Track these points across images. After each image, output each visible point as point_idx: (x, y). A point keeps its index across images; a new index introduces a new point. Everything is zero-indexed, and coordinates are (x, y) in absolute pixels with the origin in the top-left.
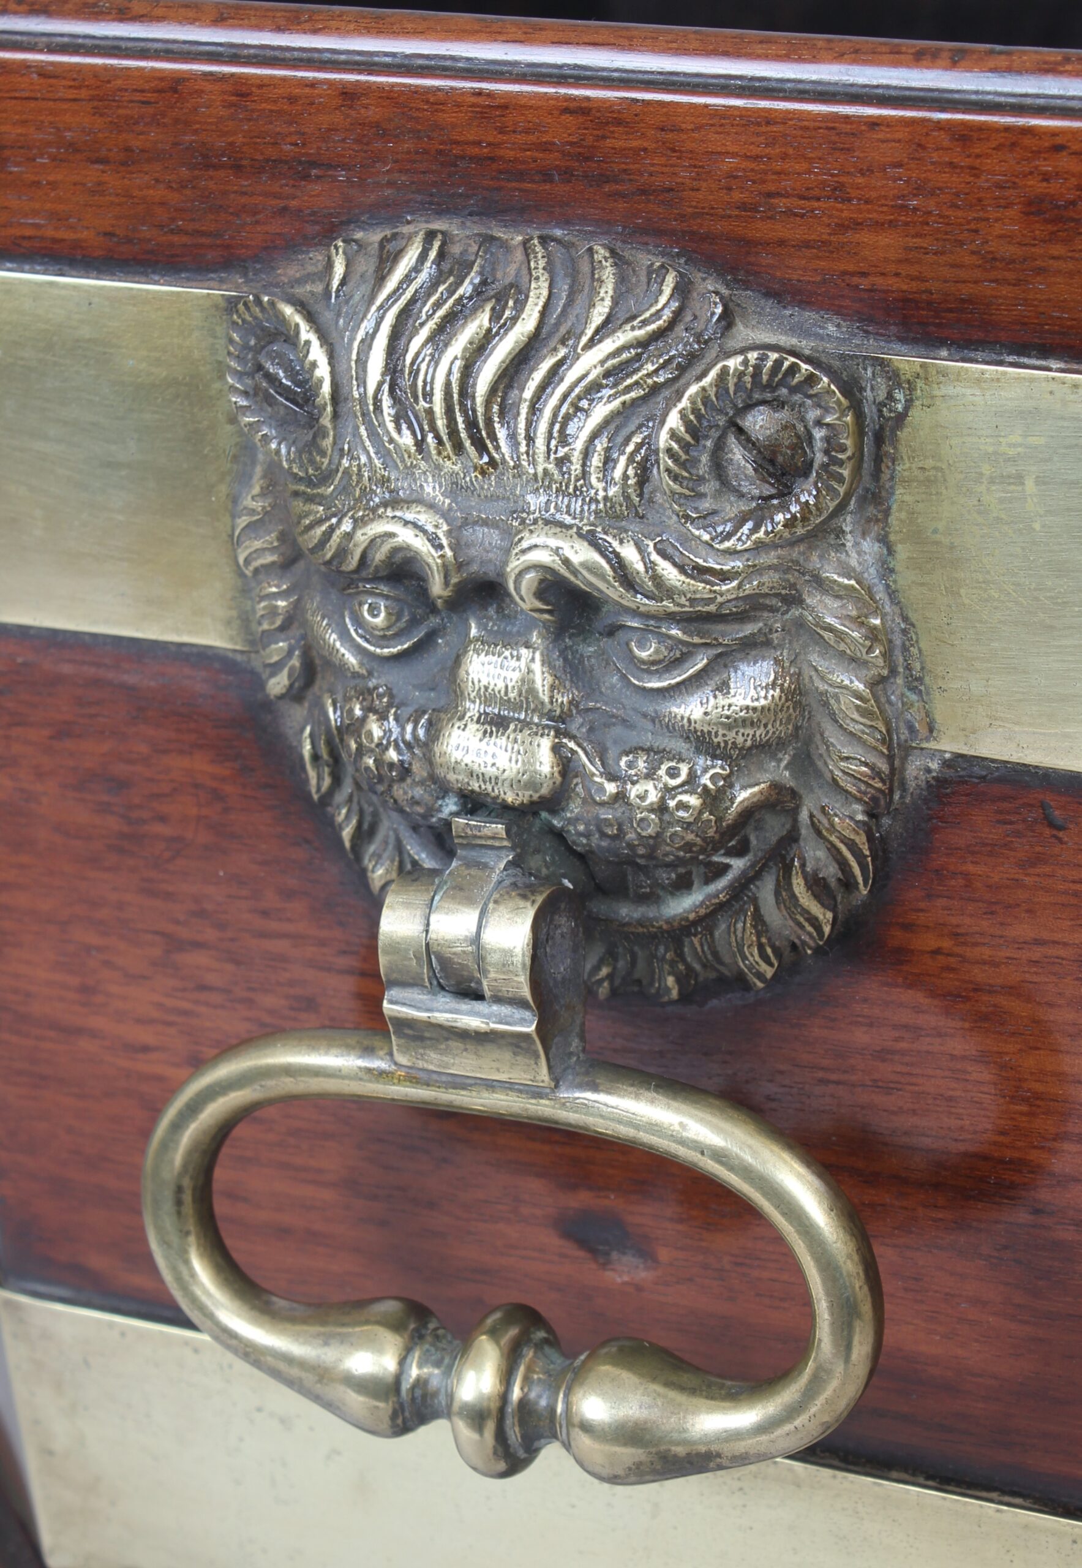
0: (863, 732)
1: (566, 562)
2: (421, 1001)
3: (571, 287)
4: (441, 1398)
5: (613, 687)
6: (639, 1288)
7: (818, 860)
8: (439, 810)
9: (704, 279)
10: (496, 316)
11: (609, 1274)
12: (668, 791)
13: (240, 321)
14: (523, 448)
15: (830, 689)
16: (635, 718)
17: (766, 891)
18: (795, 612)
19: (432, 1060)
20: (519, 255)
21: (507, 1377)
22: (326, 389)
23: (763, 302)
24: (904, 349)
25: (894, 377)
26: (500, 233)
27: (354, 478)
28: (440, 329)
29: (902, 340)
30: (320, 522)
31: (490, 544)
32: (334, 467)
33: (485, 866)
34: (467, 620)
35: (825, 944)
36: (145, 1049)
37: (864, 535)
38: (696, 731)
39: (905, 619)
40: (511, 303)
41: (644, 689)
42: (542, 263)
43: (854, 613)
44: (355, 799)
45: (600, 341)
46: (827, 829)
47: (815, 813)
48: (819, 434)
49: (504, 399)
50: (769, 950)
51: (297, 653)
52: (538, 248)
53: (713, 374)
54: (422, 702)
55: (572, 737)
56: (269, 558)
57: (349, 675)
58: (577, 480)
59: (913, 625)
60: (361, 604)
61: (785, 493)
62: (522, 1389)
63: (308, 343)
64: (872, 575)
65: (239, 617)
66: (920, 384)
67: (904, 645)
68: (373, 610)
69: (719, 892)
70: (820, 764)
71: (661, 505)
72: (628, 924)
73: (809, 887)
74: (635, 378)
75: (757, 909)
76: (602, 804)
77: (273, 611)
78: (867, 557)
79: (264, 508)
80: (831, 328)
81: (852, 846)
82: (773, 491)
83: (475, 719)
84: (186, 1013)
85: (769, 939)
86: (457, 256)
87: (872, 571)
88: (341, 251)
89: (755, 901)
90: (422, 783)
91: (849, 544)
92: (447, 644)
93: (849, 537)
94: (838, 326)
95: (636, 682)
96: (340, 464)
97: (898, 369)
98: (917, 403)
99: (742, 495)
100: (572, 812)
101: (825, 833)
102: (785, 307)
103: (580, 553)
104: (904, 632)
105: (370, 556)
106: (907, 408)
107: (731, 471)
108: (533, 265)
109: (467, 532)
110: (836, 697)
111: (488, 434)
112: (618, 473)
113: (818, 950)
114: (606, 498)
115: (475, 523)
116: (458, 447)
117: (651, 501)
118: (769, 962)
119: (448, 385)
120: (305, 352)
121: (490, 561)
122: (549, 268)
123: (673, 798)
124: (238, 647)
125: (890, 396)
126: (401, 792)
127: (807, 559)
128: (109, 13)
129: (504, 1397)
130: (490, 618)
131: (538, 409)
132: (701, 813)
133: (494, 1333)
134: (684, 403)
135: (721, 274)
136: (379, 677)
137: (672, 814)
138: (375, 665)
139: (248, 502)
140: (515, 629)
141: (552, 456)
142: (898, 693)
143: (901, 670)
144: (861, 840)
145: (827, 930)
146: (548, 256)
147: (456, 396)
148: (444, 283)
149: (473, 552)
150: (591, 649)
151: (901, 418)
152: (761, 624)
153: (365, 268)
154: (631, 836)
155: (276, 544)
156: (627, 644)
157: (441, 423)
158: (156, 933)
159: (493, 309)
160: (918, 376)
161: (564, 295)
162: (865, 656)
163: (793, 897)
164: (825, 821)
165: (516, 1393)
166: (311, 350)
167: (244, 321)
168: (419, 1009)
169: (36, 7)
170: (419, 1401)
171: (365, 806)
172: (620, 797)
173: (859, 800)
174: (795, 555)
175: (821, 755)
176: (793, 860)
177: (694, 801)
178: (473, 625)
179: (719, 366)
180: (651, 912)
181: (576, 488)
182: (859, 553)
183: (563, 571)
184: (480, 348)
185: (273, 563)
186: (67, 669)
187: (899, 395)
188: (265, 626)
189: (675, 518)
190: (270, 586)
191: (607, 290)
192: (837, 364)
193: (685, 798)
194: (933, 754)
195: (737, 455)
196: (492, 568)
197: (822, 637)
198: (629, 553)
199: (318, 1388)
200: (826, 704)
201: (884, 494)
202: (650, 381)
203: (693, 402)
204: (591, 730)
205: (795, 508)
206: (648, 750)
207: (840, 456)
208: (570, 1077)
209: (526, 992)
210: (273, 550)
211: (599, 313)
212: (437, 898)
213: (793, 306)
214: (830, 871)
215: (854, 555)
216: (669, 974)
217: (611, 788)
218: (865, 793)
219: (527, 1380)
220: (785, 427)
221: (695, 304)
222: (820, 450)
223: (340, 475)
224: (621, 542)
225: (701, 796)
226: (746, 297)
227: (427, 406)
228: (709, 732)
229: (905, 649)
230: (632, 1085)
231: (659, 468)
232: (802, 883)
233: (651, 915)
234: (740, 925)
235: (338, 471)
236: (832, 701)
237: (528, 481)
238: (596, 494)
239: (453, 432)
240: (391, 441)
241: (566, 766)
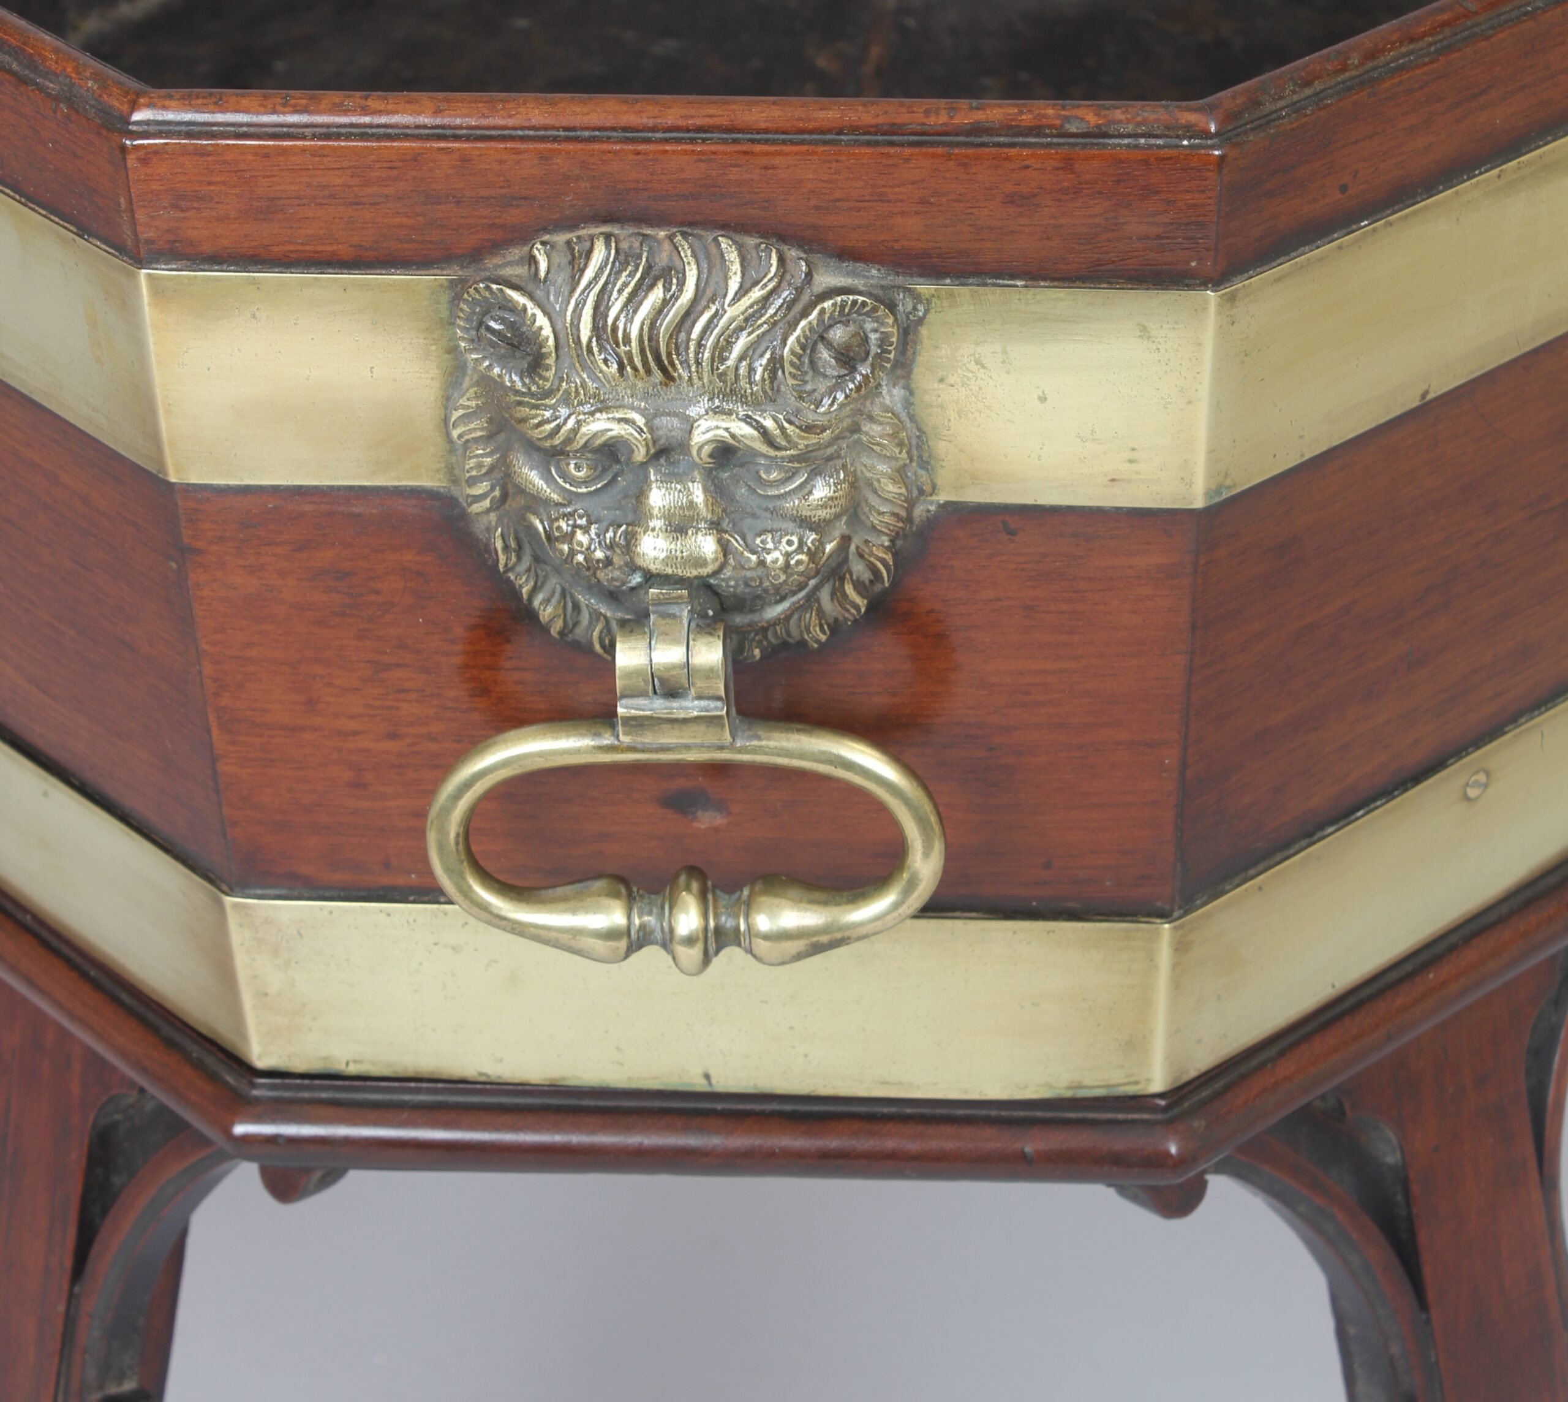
0: (894, 498)
1: (733, 436)
2: (644, 705)
3: (709, 265)
4: (656, 934)
5: (742, 495)
6: (717, 830)
7: (859, 571)
8: (630, 582)
9: (789, 249)
10: (667, 289)
11: (696, 825)
12: (788, 555)
13: (470, 299)
14: (693, 369)
15: (874, 476)
16: (759, 512)
17: (825, 595)
18: (856, 437)
19: (648, 738)
20: (667, 245)
21: (705, 915)
22: (551, 342)
23: (828, 260)
24: (921, 280)
25: (917, 297)
26: (648, 231)
27: (573, 394)
28: (629, 300)
29: (921, 275)
30: (548, 421)
31: (672, 426)
32: (554, 387)
33: (673, 617)
34: (647, 468)
35: (861, 617)
36: (355, 733)
37: (894, 386)
38: (801, 516)
39: (919, 430)
40: (675, 281)
41: (768, 496)
42: (689, 252)
43: (891, 432)
44: (533, 569)
45: (739, 300)
46: (868, 554)
47: (860, 545)
48: (873, 337)
49: (677, 340)
50: (826, 627)
51: (498, 488)
52: (684, 242)
53: (815, 313)
54: (611, 517)
55: (726, 532)
56: (479, 434)
57: (552, 504)
58: (732, 384)
59: (925, 433)
60: (568, 464)
61: (853, 369)
62: (714, 920)
63: (534, 315)
64: (899, 408)
65: (446, 466)
66: (934, 300)
67: (918, 444)
68: (578, 467)
69: (801, 600)
70: (863, 518)
71: (784, 392)
72: (742, 627)
73: (855, 588)
74: (763, 319)
75: (819, 604)
76: (750, 569)
77: (480, 466)
78: (896, 398)
79: (477, 405)
80: (874, 272)
81: (883, 562)
82: (846, 372)
83: (664, 530)
84: (390, 708)
85: (826, 620)
86: (627, 250)
87: (899, 405)
88: (542, 252)
89: (818, 600)
90: (620, 568)
91: (884, 392)
92: (624, 480)
93: (884, 387)
94: (879, 270)
95: (762, 493)
96: (560, 385)
97: (920, 293)
98: (933, 311)
99: (825, 376)
100: (725, 574)
101: (866, 556)
102: (843, 262)
103: (743, 430)
104: (918, 437)
105: (591, 442)
106: (925, 314)
107: (820, 364)
108: (683, 254)
109: (657, 421)
110: (879, 481)
111: (669, 362)
112: (758, 377)
113: (855, 621)
114: (752, 394)
115: (662, 415)
116: (648, 371)
117: (778, 391)
118: (823, 632)
119: (641, 335)
120: (532, 320)
121: (673, 436)
122: (694, 255)
123: (792, 559)
124: (444, 485)
125: (915, 309)
126: (603, 574)
127: (865, 407)
128: (355, 110)
129: (706, 929)
130: (662, 465)
131: (703, 345)
132: (808, 565)
133: (688, 889)
134: (798, 331)
135: (800, 247)
136: (576, 504)
137: (793, 569)
138: (573, 497)
139: (463, 401)
140: (681, 471)
141: (715, 372)
142: (913, 471)
143: (915, 458)
144: (888, 558)
145: (863, 610)
146: (691, 247)
147: (646, 342)
148: (625, 270)
149: (661, 433)
150: (727, 474)
151: (921, 321)
152: (836, 447)
153: (559, 261)
154: (766, 584)
155: (485, 425)
156: (757, 472)
157: (637, 361)
158: (368, 662)
159: (664, 286)
160: (933, 296)
161: (706, 270)
162: (898, 455)
163: (845, 595)
164: (867, 550)
165: (712, 924)
166: (537, 319)
167: (473, 299)
168: (643, 710)
169: (298, 108)
170: (641, 939)
171: (540, 572)
172: (762, 563)
173: (887, 535)
174: (859, 406)
175: (865, 513)
176: (845, 574)
177: (803, 557)
178: (652, 471)
179: (818, 308)
180: (755, 617)
181: (731, 390)
182: (891, 396)
183: (731, 441)
184: (660, 311)
185: (481, 437)
186: (307, 508)
187: (921, 307)
188: (474, 473)
189: (793, 399)
190: (478, 449)
191: (736, 267)
192: (880, 292)
193: (800, 557)
194: (931, 503)
195: (825, 354)
196: (675, 441)
197: (872, 449)
198: (769, 423)
199: (573, 943)
200: (871, 485)
201: (908, 362)
202: (772, 320)
203: (804, 332)
204: (734, 525)
205: (859, 378)
206: (771, 531)
207: (890, 348)
208: (740, 733)
209: (722, 693)
210: (482, 429)
211: (734, 284)
212: (653, 642)
213: (849, 261)
214: (867, 576)
215: (887, 397)
216: (756, 647)
217: (754, 558)
218: (892, 531)
219: (716, 916)
220: (853, 336)
221: (790, 265)
222: (874, 345)
223: (561, 392)
224: (764, 418)
225: (807, 554)
226: (816, 258)
227: (628, 348)
228: (810, 516)
229: (918, 447)
230: (782, 732)
231: (783, 372)
232: (851, 586)
233: (756, 619)
234: (808, 615)
235: (559, 390)
236: (875, 483)
237: (698, 388)
238: (745, 392)
239: (645, 363)
240: (601, 371)
241: (725, 548)
